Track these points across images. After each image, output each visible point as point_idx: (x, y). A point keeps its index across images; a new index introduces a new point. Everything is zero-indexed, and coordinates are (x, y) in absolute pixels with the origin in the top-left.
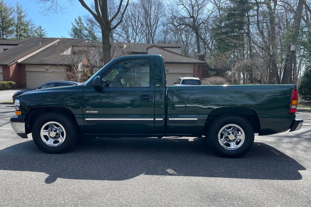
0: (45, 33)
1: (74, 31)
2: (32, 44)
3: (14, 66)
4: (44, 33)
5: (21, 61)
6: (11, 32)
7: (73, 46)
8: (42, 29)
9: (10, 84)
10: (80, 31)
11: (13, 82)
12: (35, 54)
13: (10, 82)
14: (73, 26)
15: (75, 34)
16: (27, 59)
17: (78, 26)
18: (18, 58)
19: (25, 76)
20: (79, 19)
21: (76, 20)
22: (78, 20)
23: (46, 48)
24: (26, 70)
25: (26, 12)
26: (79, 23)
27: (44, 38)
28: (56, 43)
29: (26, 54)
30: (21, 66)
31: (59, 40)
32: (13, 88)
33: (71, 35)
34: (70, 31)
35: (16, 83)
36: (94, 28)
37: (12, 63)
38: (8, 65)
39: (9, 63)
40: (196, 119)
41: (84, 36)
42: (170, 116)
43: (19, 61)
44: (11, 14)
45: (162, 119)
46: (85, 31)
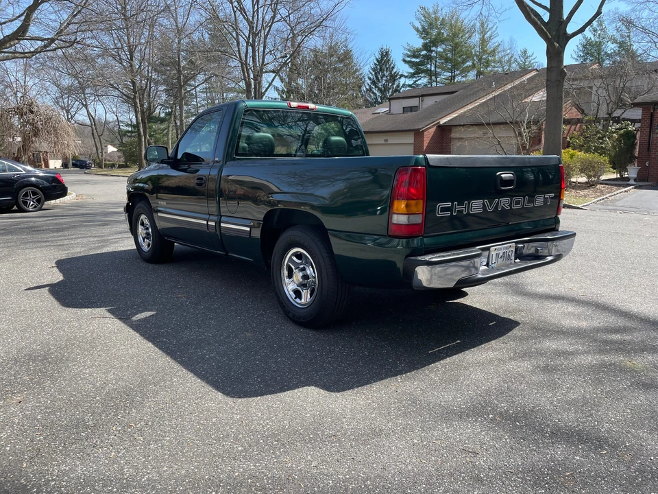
0: (532, 61)
2: (480, 88)
5: (445, 121)
6: (467, 70)
8: (529, 54)
16: (458, 116)
18: (441, 116)
24: (452, 137)
25: (494, 29)
26: (598, 29)
28: (527, 79)
29: (458, 108)
31: (534, 73)
36: (632, 34)
37: (429, 126)
38: (421, 130)
39: (423, 125)
40: (248, 229)
41: (606, 54)
42: (223, 219)
43: (442, 122)
44: (470, 37)
45: (214, 224)
46: (610, 43)
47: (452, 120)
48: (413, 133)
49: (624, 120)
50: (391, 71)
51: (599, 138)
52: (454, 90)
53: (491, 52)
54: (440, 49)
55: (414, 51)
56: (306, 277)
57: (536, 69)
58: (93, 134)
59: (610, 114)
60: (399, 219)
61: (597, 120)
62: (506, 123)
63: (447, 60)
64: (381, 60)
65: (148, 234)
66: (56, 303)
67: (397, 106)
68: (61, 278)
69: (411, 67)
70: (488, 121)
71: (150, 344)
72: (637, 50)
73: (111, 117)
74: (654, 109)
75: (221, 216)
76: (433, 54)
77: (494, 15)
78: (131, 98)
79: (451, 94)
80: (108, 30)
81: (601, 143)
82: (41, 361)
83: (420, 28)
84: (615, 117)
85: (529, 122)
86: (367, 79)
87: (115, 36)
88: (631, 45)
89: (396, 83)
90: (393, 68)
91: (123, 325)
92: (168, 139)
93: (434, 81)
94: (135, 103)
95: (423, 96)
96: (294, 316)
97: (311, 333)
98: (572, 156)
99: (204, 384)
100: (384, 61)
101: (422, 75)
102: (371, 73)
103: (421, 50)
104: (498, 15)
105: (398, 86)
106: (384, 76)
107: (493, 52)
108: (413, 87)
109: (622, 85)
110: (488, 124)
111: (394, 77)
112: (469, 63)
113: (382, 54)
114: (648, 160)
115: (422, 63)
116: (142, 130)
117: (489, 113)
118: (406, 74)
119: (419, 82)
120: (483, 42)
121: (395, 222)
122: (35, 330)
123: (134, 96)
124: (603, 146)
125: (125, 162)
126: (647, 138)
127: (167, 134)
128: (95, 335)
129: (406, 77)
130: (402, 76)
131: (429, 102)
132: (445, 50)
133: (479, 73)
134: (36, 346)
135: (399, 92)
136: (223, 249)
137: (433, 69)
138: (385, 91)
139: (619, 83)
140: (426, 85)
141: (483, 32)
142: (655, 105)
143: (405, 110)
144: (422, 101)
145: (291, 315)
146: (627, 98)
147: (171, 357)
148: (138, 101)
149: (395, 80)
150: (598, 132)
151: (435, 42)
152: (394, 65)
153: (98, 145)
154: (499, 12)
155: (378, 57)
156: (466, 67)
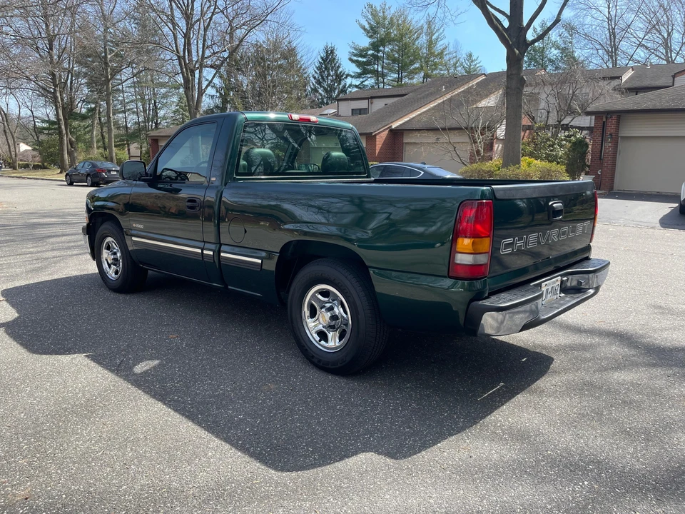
0: (478, 65)
2: (430, 91)
3: (384, 134)
4: (476, 65)
5: (398, 125)
6: (415, 71)
8: (474, 58)
18: (394, 119)
19: (401, 152)
24: (404, 142)
25: (441, 31)
30: (396, 135)
31: (482, 78)
36: (574, 41)
37: (381, 130)
38: (374, 134)
39: (375, 129)
40: (260, 261)
41: (550, 60)
42: (223, 248)
43: (394, 125)
44: (418, 38)
45: (211, 253)
46: (553, 49)
47: (403, 124)
48: (365, 136)
49: (573, 127)
50: (336, 71)
51: (550, 146)
52: (404, 93)
53: (438, 54)
54: (387, 49)
55: (361, 51)
56: (334, 318)
57: (484, 74)
58: (5, 131)
59: (560, 122)
60: (463, 259)
61: (547, 127)
62: (461, 129)
63: (394, 61)
64: (327, 59)
65: (115, 260)
66: (22, 351)
67: (346, 108)
68: (17, 315)
69: (358, 66)
70: (443, 126)
71: (160, 405)
72: (579, 57)
73: (25, 112)
74: (607, 118)
75: (221, 245)
76: (381, 54)
77: (450, 17)
78: (50, 92)
79: (402, 96)
80: (24, 17)
81: (551, 151)
82: (33, 435)
83: (367, 26)
84: (563, 125)
85: (483, 129)
86: (312, 79)
87: (31, 22)
88: (573, 51)
89: (343, 83)
90: (339, 67)
91: (117, 379)
92: (92, 137)
93: (381, 82)
94: (55, 98)
95: (372, 98)
96: (319, 361)
97: (342, 382)
98: (529, 164)
99: (247, 458)
100: (329, 60)
101: (369, 76)
102: (316, 72)
103: (368, 49)
104: (454, 18)
105: (344, 86)
106: (329, 75)
107: (441, 54)
108: (360, 88)
109: (571, 92)
110: (444, 129)
111: (339, 77)
112: (417, 65)
113: (327, 52)
114: (600, 169)
115: (368, 63)
116: (63, 127)
117: (444, 117)
118: (353, 74)
119: (366, 83)
120: (431, 44)
121: (458, 262)
122: (10, 391)
123: (54, 90)
124: (554, 153)
125: (43, 162)
126: (599, 147)
127: (91, 131)
128: (88, 396)
129: (352, 77)
130: (348, 75)
131: (379, 105)
132: (392, 50)
133: (426, 76)
134: (19, 414)
135: (346, 93)
136: (222, 281)
137: (380, 69)
138: (331, 91)
139: (568, 90)
140: (373, 87)
141: (430, 34)
142: (608, 114)
143: (354, 112)
144: (371, 103)
145: (315, 361)
146: (575, 105)
147: (193, 421)
148: (58, 95)
149: (340, 80)
150: (548, 140)
151: (382, 42)
152: (340, 64)
153: (11, 142)
154: (455, 15)
155: (323, 55)
156: (413, 69)
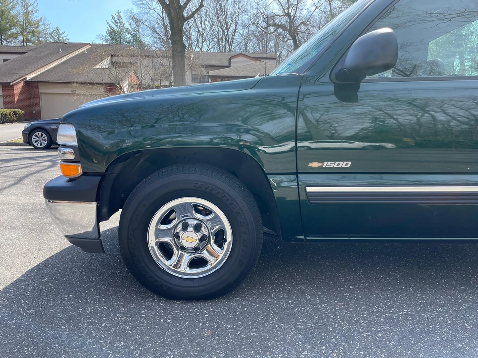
0: (64, 38)
1: (110, 34)
2: (48, 52)
3: (21, 84)
5: (31, 77)
6: (14, 36)
7: (111, 56)
8: (61, 32)
9: (15, 113)
10: (120, 34)
11: (20, 110)
12: (54, 67)
13: (15, 110)
14: (109, 26)
15: (112, 38)
16: (41, 74)
17: (116, 26)
18: (27, 72)
19: (38, 100)
20: (118, 16)
21: (113, 18)
22: (116, 18)
23: (70, 58)
24: (40, 92)
25: (35, 5)
26: (118, 22)
27: (66, 44)
28: (84, 51)
29: (40, 67)
30: (31, 86)
31: (89, 46)
32: (20, 119)
33: (106, 40)
34: (105, 34)
35: (25, 112)
36: (140, 30)
37: (18, 81)
38: (12, 84)
39: (13, 79)
41: (126, 41)
44: (13, 8)
46: (127, 34)
48: (1, 86)
53: (35, 24)
88: (140, 37)
120: (26, 15)
141: (26, 7)
156: (11, 33)
